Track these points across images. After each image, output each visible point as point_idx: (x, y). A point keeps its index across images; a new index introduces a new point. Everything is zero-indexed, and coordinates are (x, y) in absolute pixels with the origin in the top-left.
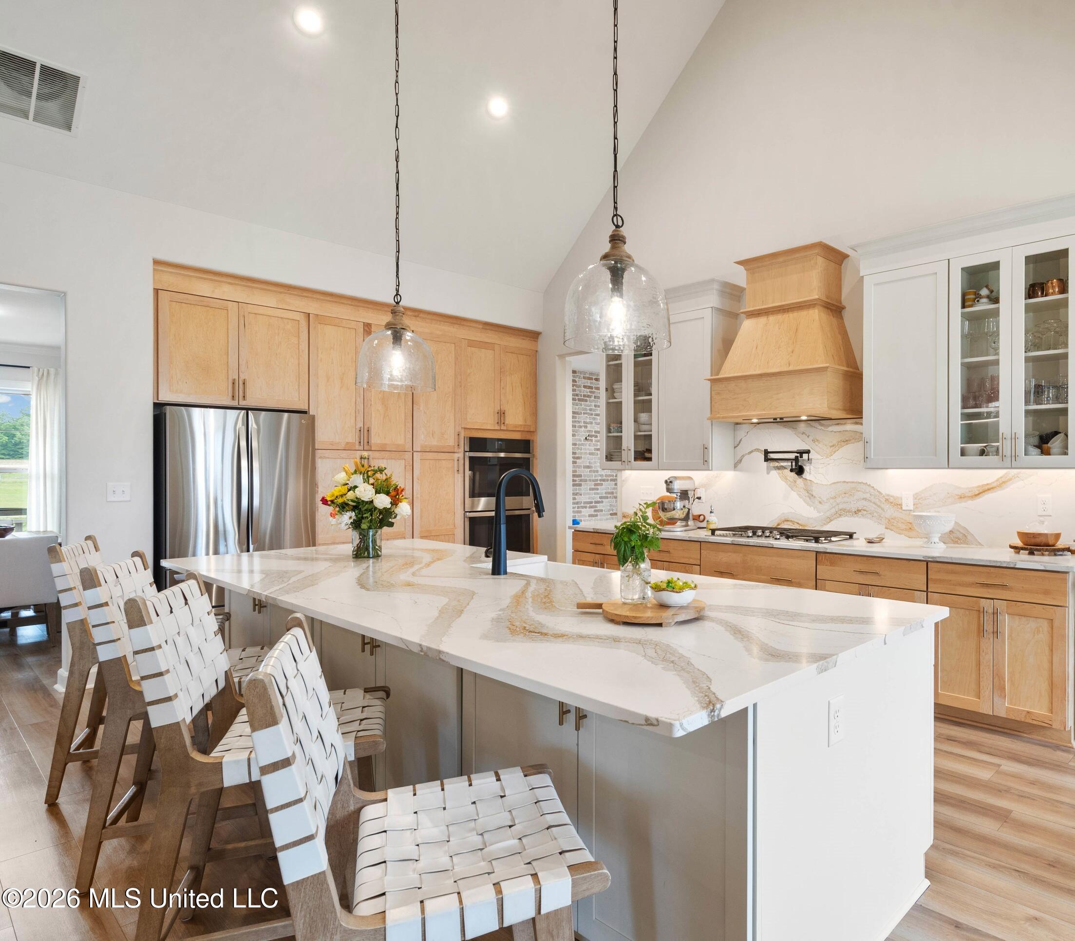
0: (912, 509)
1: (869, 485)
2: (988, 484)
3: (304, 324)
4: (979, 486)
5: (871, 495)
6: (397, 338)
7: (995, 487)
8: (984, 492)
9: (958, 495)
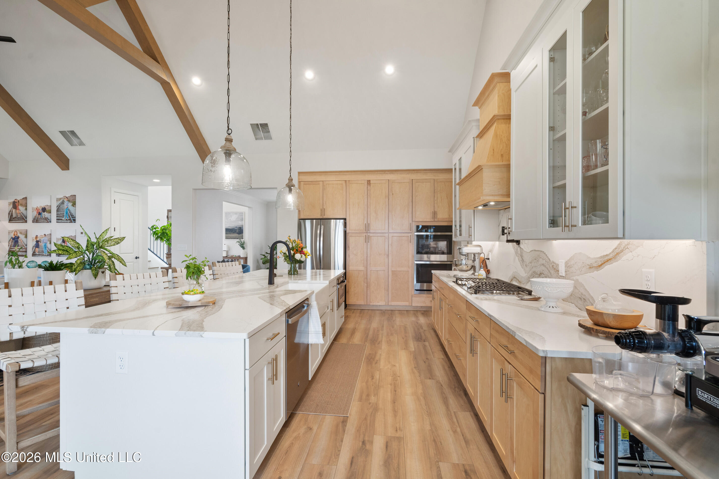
0: (564, 276)
1: (545, 253)
2: (607, 255)
3: (344, 184)
4: (601, 257)
5: (546, 261)
6: (290, 190)
7: (612, 259)
8: (605, 263)
9: (588, 265)
